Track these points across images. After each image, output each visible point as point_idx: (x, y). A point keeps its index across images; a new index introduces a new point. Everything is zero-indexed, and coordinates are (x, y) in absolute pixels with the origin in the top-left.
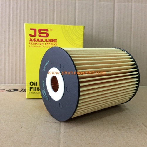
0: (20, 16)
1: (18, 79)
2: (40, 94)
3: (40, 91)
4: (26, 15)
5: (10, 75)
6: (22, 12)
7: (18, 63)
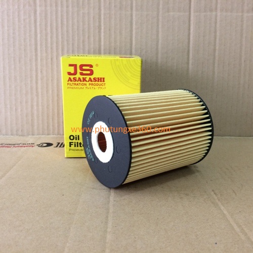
0: (51, 37)
1: (51, 127)
2: (83, 152)
3: (83, 148)
4: (60, 34)
5: (41, 122)
6: (54, 30)
7: (51, 106)
